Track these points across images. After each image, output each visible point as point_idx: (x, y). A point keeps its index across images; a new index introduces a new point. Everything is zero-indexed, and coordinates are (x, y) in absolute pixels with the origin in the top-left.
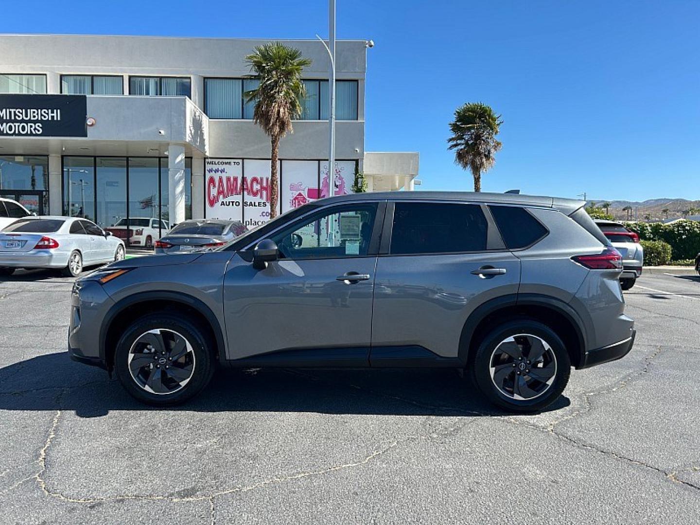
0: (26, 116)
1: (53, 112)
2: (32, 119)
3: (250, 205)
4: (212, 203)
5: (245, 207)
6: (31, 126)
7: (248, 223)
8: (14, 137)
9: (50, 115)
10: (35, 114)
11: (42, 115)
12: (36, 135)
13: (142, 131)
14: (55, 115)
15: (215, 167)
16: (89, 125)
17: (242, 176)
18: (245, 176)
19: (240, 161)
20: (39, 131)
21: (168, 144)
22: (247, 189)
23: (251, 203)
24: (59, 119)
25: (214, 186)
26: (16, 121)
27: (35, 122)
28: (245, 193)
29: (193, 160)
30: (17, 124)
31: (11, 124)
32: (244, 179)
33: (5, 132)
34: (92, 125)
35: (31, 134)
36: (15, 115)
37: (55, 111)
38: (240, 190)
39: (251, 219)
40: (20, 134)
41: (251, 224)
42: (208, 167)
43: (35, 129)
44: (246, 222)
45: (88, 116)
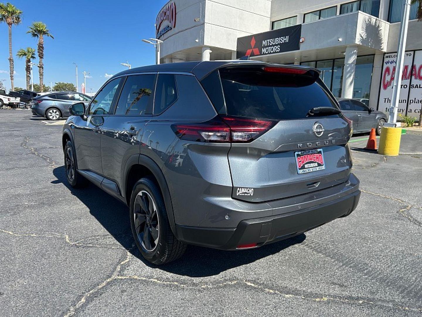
0: (274, 43)
1: (285, 38)
2: (276, 43)
3: (416, 87)
4: (385, 87)
5: (411, 89)
6: (275, 48)
7: (412, 102)
8: (268, 55)
9: (284, 39)
10: (278, 41)
11: (280, 40)
12: (277, 52)
13: (329, 41)
14: (286, 39)
15: (391, 60)
16: (301, 42)
17: (411, 65)
18: (414, 64)
19: (412, 53)
20: (278, 50)
21: (346, 47)
22: (415, 74)
23: (417, 85)
24: (288, 41)
25: (389, 74)
26: (270, 46)
27: (277, 45)
28: (413, 77)
29: (375, 56)
30: (270, 48)
31: (267, 48)
32: (413, 67)
33: (265, 53)
34: (303, 42)
35: (275, 52)
36: (270, 42)
37: (286, 37)
38: (409, 76)
39: (415, 99)
40: (271, 53)
41: (415, 103)
42: (386, 60)
43: (277, 49)
44: (411, 101)
45: (301, 37)
